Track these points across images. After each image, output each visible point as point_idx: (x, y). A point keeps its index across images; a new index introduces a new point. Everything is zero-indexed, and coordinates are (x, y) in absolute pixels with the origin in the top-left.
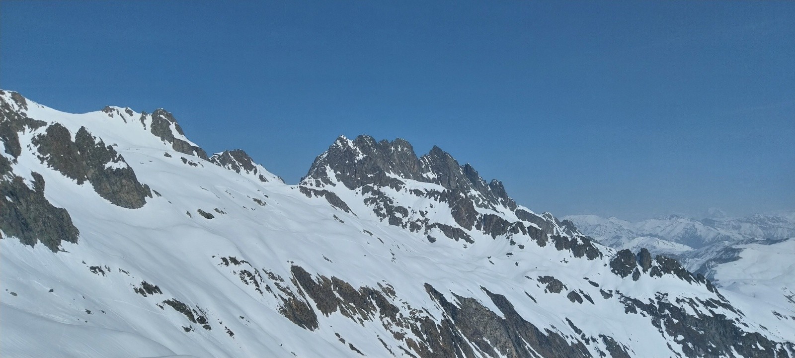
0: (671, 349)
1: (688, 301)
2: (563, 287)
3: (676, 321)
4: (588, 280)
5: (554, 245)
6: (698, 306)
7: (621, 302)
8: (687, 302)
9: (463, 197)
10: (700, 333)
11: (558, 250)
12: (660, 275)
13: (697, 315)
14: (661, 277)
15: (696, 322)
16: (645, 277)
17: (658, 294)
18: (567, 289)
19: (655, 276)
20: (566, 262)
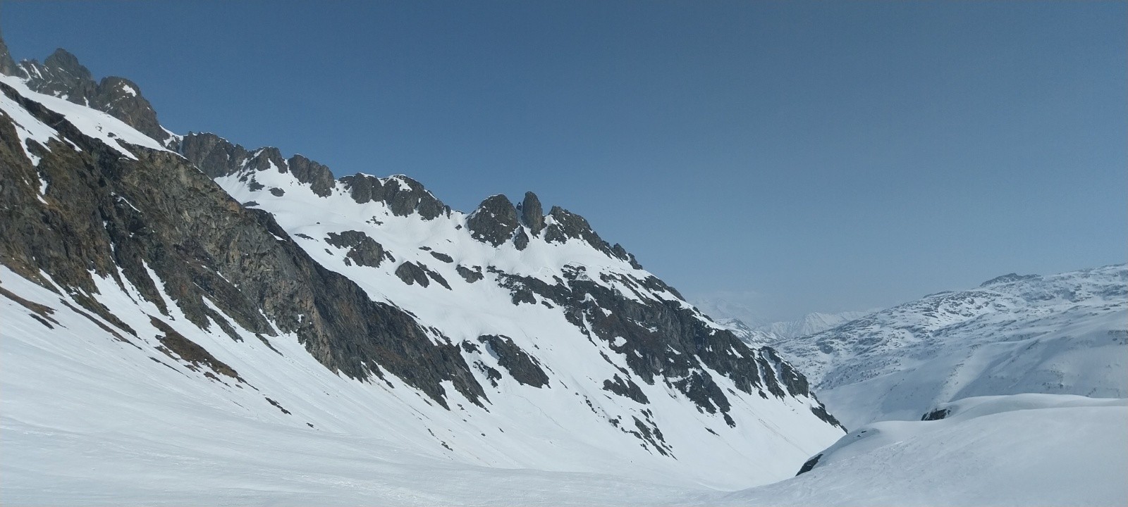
0: (611, 362)
1: (620, 278)
2: (385, 255)
3: (607, 312)
4: (430, 251)
5: (348, 195)
6: (636, 287)
7: (500, 285)
8: (619, 280)
9: (131, 94)
10: (651, 331)
11: (359, 202)
12: (563, 240)
13: (641, 299)
14: (564, 243)
15: (642, 312)
16: (537, 243)
17: (566, 269)
18: (393, 260)
19: (554, 242)
20: (379, 223)
